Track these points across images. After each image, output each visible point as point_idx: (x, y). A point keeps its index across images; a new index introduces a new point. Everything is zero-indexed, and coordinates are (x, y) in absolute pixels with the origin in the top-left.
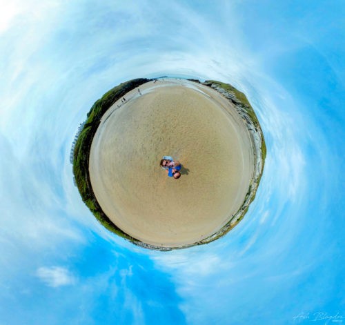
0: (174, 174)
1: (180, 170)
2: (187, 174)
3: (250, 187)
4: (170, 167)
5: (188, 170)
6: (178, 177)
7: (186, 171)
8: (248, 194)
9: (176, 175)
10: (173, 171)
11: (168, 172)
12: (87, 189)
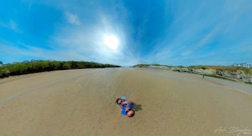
0: (127, 112)
1: (133, 108)
2: (141, 109)
3: (174, 71)
4: (124, 106)
5: (140, 105)
6: (132, 115)
7: (139, 108)
8: (179, 71)
9: (130, 113)
10: (127, 109)
11: (122, 110)
12: (78, 66)
